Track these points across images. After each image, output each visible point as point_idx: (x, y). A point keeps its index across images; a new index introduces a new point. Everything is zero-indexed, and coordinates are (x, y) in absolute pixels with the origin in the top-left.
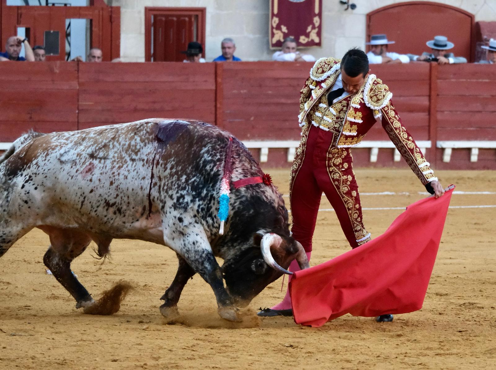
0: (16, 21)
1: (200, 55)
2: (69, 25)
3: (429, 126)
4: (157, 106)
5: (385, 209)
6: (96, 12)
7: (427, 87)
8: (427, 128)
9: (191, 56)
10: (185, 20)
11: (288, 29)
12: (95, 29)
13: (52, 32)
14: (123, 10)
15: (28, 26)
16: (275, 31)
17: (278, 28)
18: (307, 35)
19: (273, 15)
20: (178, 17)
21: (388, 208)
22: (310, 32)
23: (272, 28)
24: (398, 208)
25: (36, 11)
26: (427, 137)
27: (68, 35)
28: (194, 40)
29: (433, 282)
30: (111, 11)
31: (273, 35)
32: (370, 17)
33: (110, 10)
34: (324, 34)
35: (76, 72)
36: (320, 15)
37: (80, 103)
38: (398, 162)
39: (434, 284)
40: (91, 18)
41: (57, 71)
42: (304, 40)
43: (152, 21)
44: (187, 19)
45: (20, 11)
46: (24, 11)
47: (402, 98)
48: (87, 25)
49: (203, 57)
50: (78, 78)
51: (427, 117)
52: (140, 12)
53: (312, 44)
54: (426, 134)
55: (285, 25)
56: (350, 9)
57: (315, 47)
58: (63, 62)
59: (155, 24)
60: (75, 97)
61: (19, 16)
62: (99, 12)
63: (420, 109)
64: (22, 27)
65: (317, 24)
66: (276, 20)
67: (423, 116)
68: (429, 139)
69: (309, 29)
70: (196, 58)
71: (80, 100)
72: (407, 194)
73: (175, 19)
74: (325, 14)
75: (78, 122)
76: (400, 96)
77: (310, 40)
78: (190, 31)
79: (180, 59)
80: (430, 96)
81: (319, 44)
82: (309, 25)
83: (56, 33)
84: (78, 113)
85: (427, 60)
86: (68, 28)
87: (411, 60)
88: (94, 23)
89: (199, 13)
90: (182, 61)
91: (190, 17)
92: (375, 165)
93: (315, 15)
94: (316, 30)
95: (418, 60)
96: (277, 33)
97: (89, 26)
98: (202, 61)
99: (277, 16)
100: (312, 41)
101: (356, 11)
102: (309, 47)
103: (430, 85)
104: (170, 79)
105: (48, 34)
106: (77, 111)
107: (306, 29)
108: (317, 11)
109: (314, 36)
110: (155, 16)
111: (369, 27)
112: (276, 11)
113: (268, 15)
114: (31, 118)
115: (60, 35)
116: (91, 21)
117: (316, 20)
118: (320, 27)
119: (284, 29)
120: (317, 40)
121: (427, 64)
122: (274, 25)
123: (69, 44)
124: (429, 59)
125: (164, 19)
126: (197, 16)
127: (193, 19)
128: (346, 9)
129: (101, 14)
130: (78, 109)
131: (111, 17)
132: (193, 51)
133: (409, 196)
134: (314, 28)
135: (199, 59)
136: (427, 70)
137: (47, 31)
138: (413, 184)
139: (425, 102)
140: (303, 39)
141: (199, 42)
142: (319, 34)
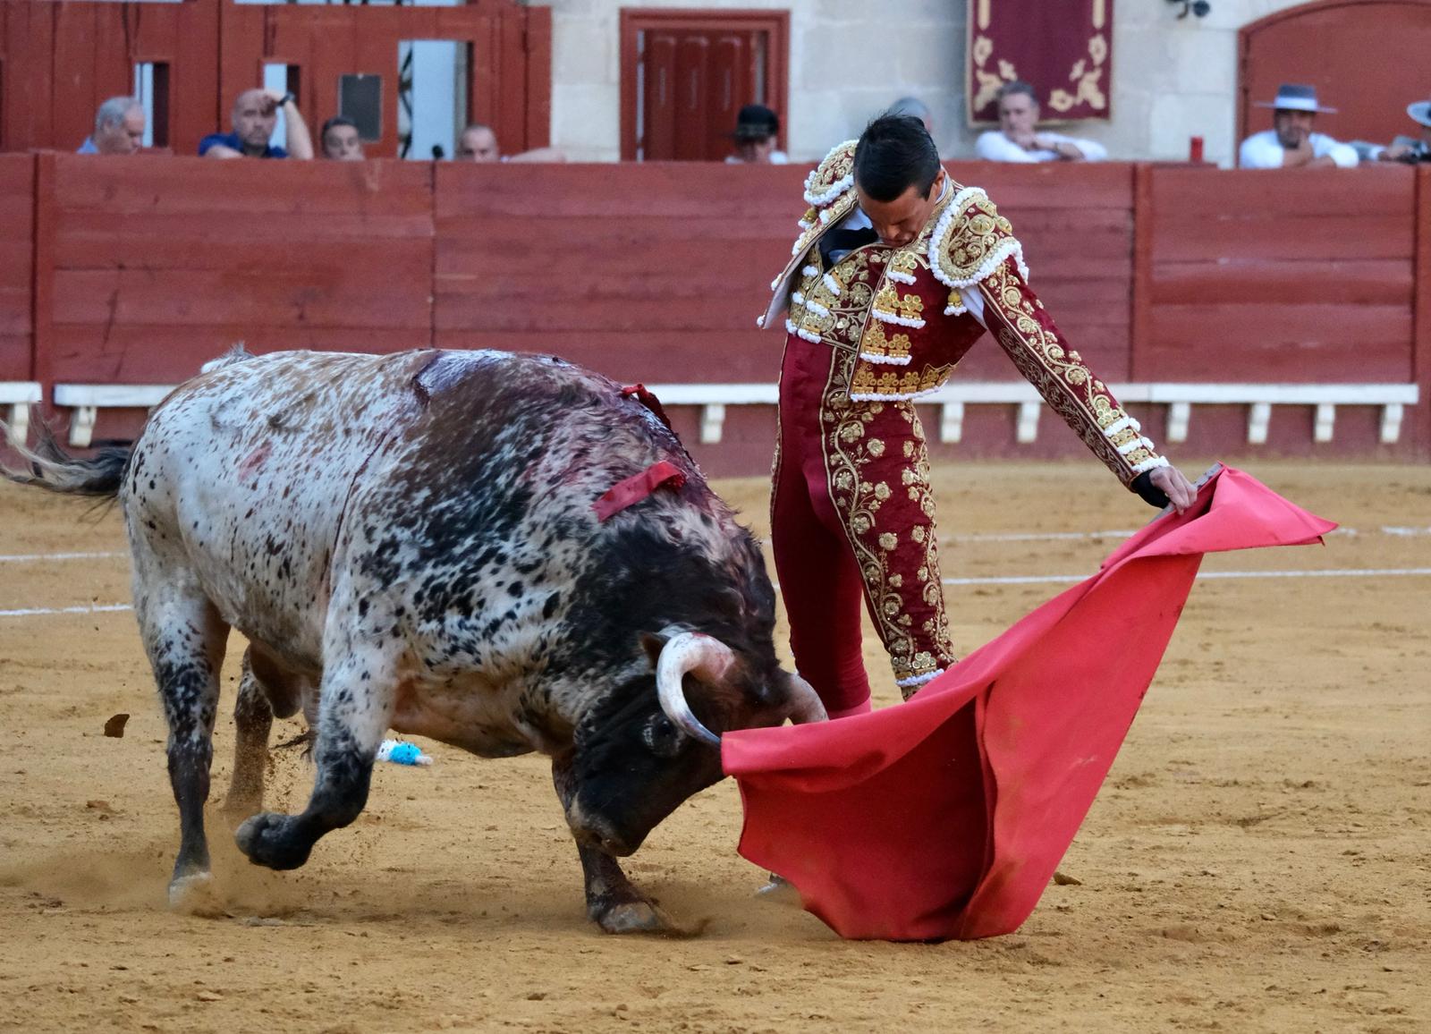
0: (260, 46)
1: (773, 141)
2: (409, 58)
3: (1413, 344)
4: (654, 285)
5: (1290, 574)
6: (485, 22)
7: (1407, 234)
8: (1407, 349)
9: (745, 144)
10: (731, 47)
11: (1018, 70)
12: (481, 70)
13: (360, 76)
14: (558, 18)
15: (295, 61)
16: (982, 76)
17: (991, 66)
18: (1072, 88)
19: (977, 31)
20: (713, 35)
21: (1299, 573)
22: (1078, 80)
23: (975, 67)
24: (1327, 573)
25: (316, 17)
26: (1407, 376)
27: (406, 86)
28: (758, 99)
29: (1425, 781)
30: (527, 20)
31: (977, 86)
32: (1249, 37)
33: (522, 15)
34: (1119, 84)
35: (428, 190)
36: (1107, 32)
37: (439, 276)
38: (1324, 445)
39: (1426, 784)
40: (470, 38)
41: (374, 186)
42: (1063, 101)
43: (641, 47)
44: (737, 42)
45: (271, 20)
46: (281, 20)
47: (1336, 266)
48: (457, 57)
49: (782, 146)
50: (433, 206)
51: (1408, 317)
52: (605, 22)
53: (1084, 111)
54: (1405, 364)
55: (1009, 60)
56: (1191, 16)
57: (1092, 122)
58: (391, 161)
59: (647, 57)
60: (425, 259)
61: (270, 33)
62: (493, 22)
63: (1388, 297)
64: (280, 62)
65: (1098, 58)
66: (985, 46)
67: (1396, 314)
68: (1412, 380)
69: (1077, 70)
70: (760, 150)
71: (438, 268)
72: (1352, 532)
73: (704, 42)
74: (1121, 29)
75: (433, 329)
76: (1333, 260)
77: (1079, 101)
78: (747, 77)
79: (716, 155)
80: (1414, 260)
81: (1104, 114)
82: (1076, 60)
83: (373, 81)
84: (434, 304)
85: (1408, 159)
86: (405, 67)
87: (1363, 158)
88: (478, 52)
89: (771, 26)
90: (721, 158)
91: (745, 36)
92: (1261, 451)
93: (1094, 32)
94: (1095, 75)
95: (1383, 158)
96: (988, 83)
97: (463, 62)
98: (778, 158)
99: (987, 33)
100: (1086, 104)
101: (1208, 20)
102: (1076, 122)
103: (1416, 228)
104: (691, 208)
105: (349, 82)
106: (430, 300)
107: (1070, 70)
108: (1098, 20)
109: (1089, 91)
110: (649, 34)
111: (1245, 65)
112: (984, 21)
113: (963, 31)
114: (301, 317)
115: (383, 84)
116: (470, 46)
117: (1097, 45)
118: (1107, 66)
119: (1007, 70)
120: (1098, 102)
121: (1408, 171)
122: (981, 60)
123: (409, 111)
124: (1414, 156)
125: (672, 41)
126: (765, 34)
127: (754, 43)
128: (1182, 16)
129: (497, 27)
130: (434, 294)
131: (525, 36)
132: (752, 130)
133: (1357, 539)
134: (1089, 67)
135: (769, 152)
136: (1408, 188)
137: (349, 74)
138: (1366, 505)
139: (1401, 275)
140: (1060, 100)
141: (771, 106)
142: (1104, 85)
